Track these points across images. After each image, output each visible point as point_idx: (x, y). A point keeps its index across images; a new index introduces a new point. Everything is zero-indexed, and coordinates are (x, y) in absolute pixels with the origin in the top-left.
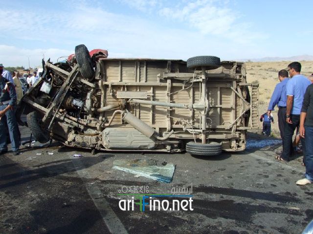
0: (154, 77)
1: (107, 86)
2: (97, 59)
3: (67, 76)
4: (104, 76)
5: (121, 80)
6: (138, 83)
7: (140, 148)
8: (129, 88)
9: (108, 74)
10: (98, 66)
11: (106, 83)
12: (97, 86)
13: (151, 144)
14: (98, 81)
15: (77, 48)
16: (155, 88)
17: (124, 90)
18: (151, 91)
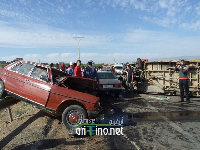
0: (165, 68)
1: (147, 71)
2: (144, 63)
3: (134, 68)
4: (146, 68)
5: (152, 69)
6: (158, 70)
7: (159, 93)
8: (155, 72)
9: (148, 68)
10: (144, 65)
11: (147, 70)
12: (144, 71)
13: (163, 92)
14: (144, 70)
15: (138, 59)
16: (165, 72)
17: (153, 73)
18: (163, 73)
